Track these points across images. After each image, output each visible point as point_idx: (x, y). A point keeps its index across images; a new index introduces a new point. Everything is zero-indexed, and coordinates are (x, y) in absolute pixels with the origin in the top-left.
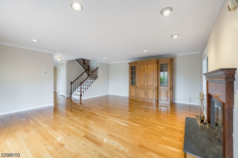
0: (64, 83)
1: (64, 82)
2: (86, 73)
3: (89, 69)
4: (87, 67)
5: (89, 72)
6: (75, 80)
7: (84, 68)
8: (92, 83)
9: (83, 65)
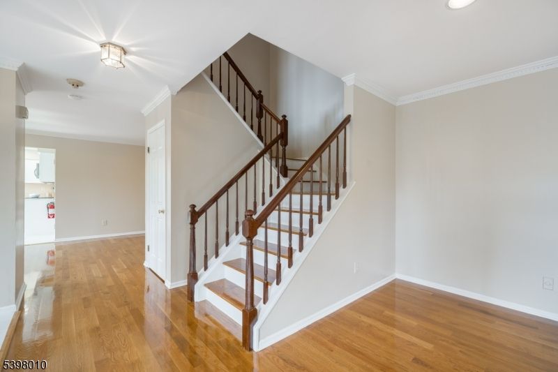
0: (163, 212)
1: (163, 207)
2: (271, 158)
3: (283, 136)
4: (277, 130)
5: (284, 158)
6: (215, 199)
7: (260, 136)
8: (333, 197)
9: (256, 120)
